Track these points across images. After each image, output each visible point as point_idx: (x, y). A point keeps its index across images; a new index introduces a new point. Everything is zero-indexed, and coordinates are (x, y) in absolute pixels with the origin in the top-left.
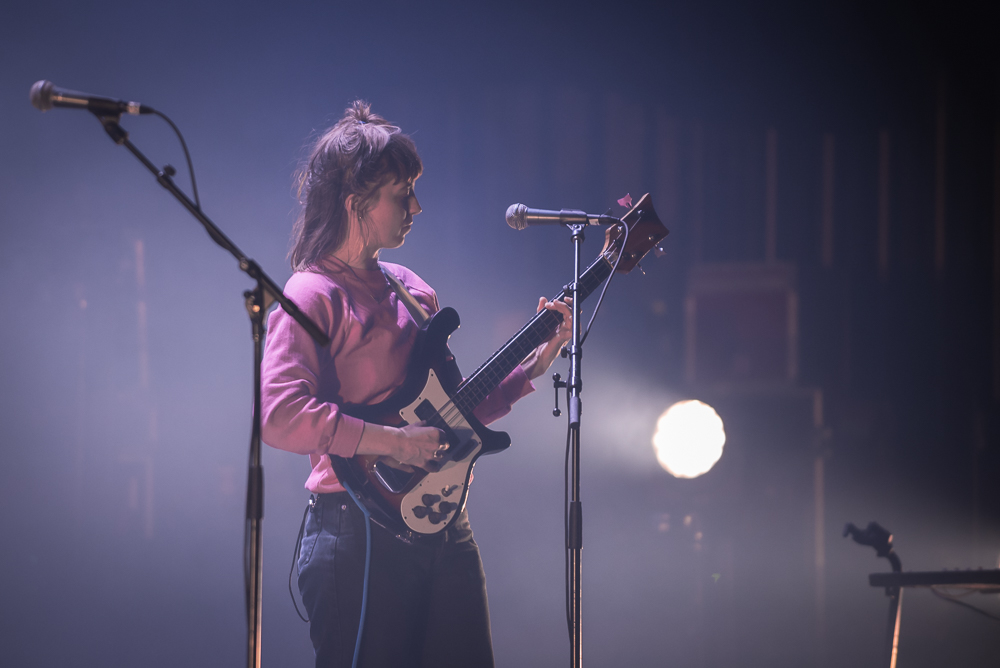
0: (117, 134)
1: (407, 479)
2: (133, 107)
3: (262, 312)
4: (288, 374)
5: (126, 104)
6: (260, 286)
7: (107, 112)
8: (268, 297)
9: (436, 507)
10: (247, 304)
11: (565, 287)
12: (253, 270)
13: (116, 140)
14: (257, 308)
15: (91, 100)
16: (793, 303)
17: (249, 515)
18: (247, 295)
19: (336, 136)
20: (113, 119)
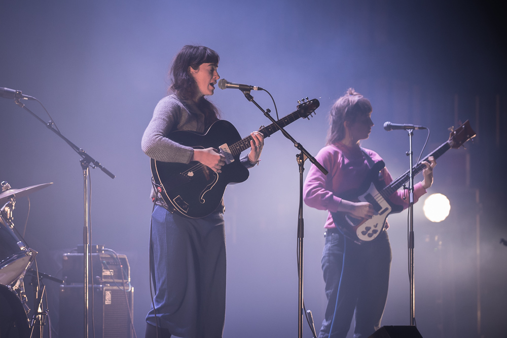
0: (250, 98)
1: (359, 221)
2: (255, 88)
3: (303, 162)
4: (316, 179)
5: (253, 87)
6: (302, 152)
7: (246, 89)
8: (305, 157)
9: (370, 232)
10: (297, 159)
11: (407, 152)
12: (300, 147)
13: (249, 100)
14: (301, 161)
15: (240, 85)
16: (468, 158)
17: (298, 237)
18: (297, 156)
19: (340, 102)
20: (248, 92)
